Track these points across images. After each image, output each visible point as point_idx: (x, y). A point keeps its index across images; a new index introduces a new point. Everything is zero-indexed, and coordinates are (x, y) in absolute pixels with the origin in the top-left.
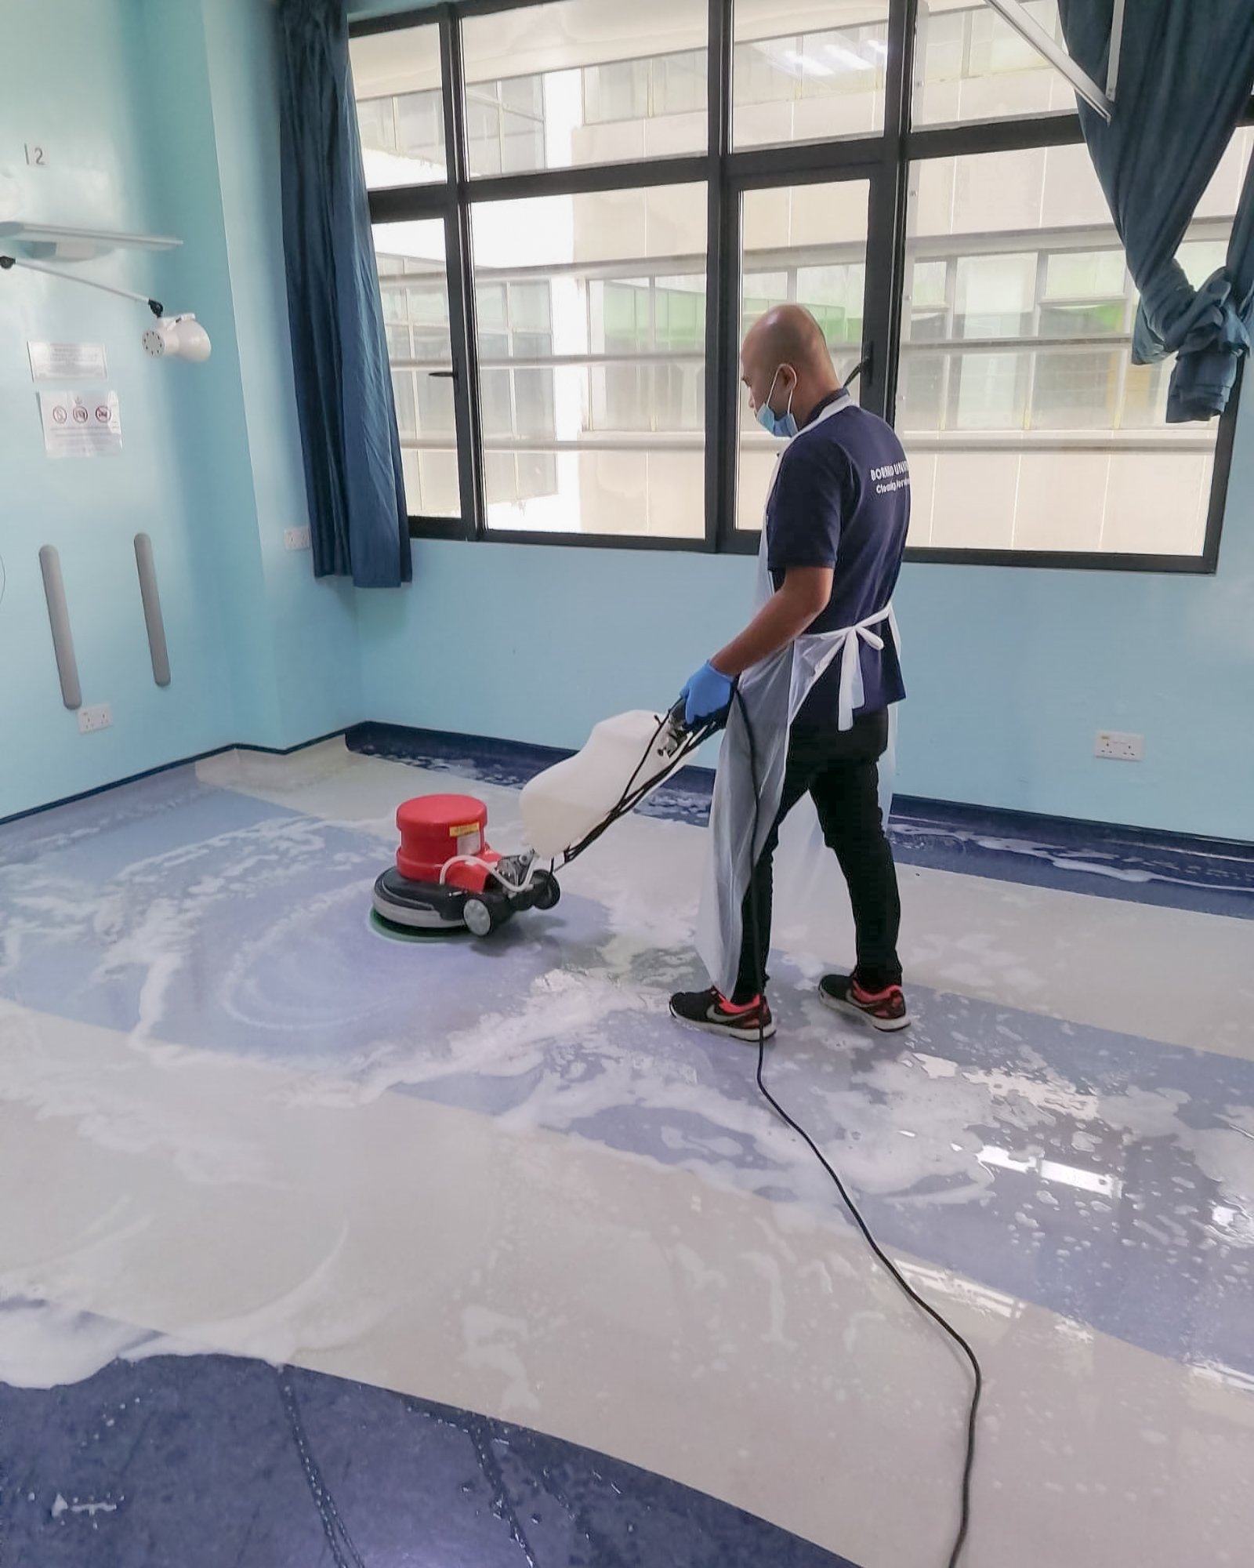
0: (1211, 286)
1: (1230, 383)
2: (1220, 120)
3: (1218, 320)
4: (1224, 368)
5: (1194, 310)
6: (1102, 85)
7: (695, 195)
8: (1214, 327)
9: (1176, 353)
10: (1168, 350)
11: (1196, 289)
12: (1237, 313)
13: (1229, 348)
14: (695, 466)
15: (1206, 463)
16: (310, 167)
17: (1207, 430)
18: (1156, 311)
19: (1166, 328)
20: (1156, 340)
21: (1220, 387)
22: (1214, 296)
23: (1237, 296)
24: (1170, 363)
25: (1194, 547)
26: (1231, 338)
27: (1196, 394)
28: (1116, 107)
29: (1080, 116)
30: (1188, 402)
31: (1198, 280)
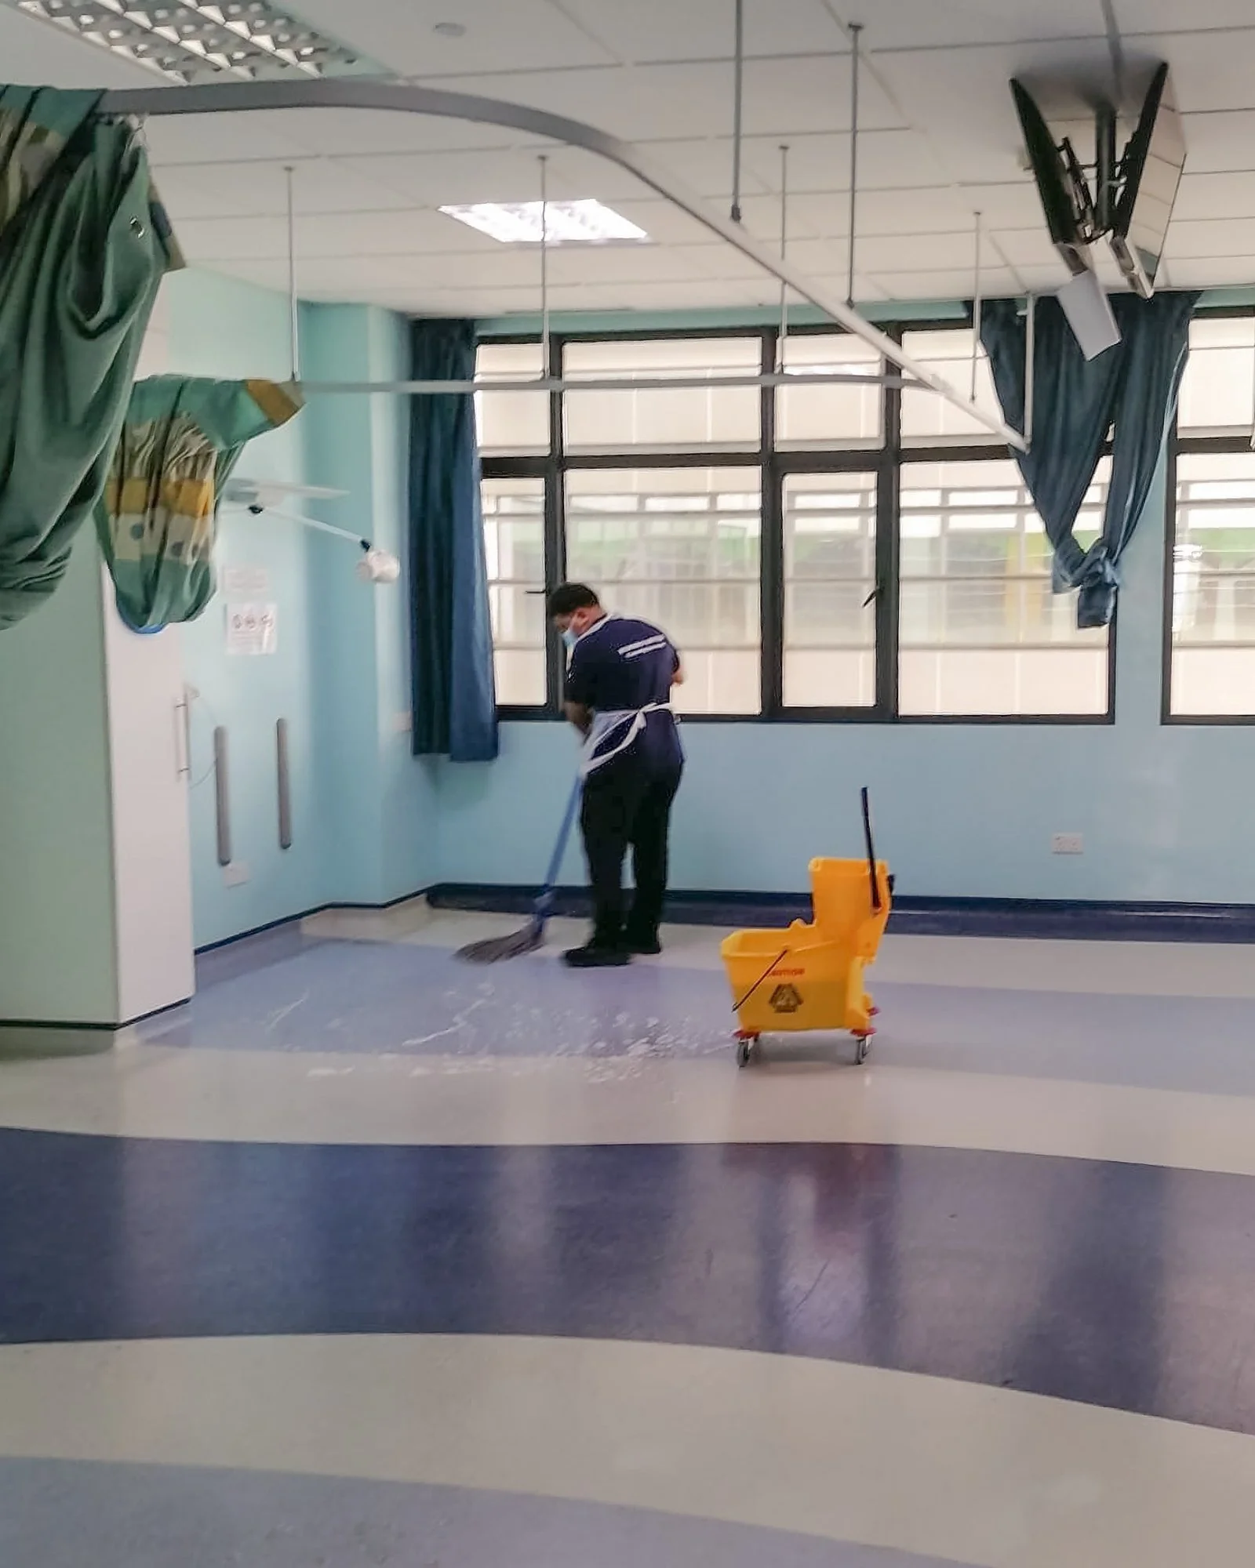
0: (1095, 549)
1: (1111, 605)
2: (1090, 457)
3: (1100, 569)
4: (1106, 598)
5: (1086, 564)
6: (1023, 434)
7: (753, 475)
8: (1098, 574)
9: (1079, 588)
10: (1075, 585)
11: (1086, 551)
12: (1111, 564)
13: (1108, 586)
14: (752, 663)
15: (1101, 657)
16: (437, 439)
17: (1101, 633)
18: (1065, 563)
19: (1072, 572)
20: (1066, 579)
21: (1105, 609)
22: (1096, 556)
23: (1110, 555)
24: (1076, 593)
25: (1101, 709)
26: (1109, 580)
27: (1092, 612)
28: (1032, 445)
29: (1009, 446)
30: (1088, 616)
31: (1086, 546)
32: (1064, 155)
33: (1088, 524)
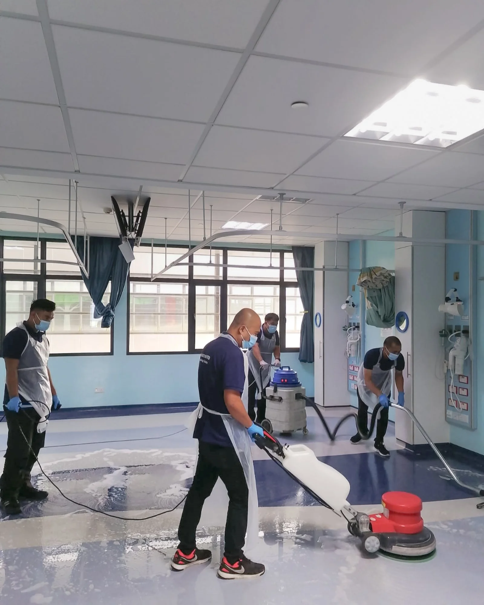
1: (111, 322)
2: (106, 281)
3: (109, 311)
4: (110, 319)
5: (105, 309)
6: (88, 274)
9: (103, 317)
10: (102, 315)
12: (112, 310)
13: (111, 316)
15: (109, 336)
17: (109, 329)
18: (99, 310)
19: (100, 312)
20: (99, 314)
21: (108, 322)
22: (108, 307)
23: (112, 308)
24: (101, 318)
25: (109, 351)
26: (111, 314)
29: (82, 277)
30: (105, 324)
31: (105, 305)
32: (121, 213)
33: (106, 300)
